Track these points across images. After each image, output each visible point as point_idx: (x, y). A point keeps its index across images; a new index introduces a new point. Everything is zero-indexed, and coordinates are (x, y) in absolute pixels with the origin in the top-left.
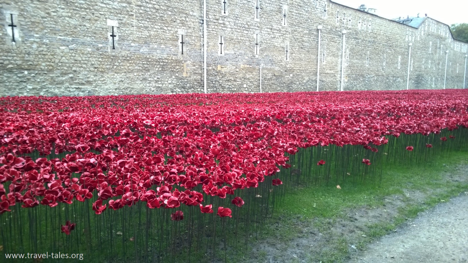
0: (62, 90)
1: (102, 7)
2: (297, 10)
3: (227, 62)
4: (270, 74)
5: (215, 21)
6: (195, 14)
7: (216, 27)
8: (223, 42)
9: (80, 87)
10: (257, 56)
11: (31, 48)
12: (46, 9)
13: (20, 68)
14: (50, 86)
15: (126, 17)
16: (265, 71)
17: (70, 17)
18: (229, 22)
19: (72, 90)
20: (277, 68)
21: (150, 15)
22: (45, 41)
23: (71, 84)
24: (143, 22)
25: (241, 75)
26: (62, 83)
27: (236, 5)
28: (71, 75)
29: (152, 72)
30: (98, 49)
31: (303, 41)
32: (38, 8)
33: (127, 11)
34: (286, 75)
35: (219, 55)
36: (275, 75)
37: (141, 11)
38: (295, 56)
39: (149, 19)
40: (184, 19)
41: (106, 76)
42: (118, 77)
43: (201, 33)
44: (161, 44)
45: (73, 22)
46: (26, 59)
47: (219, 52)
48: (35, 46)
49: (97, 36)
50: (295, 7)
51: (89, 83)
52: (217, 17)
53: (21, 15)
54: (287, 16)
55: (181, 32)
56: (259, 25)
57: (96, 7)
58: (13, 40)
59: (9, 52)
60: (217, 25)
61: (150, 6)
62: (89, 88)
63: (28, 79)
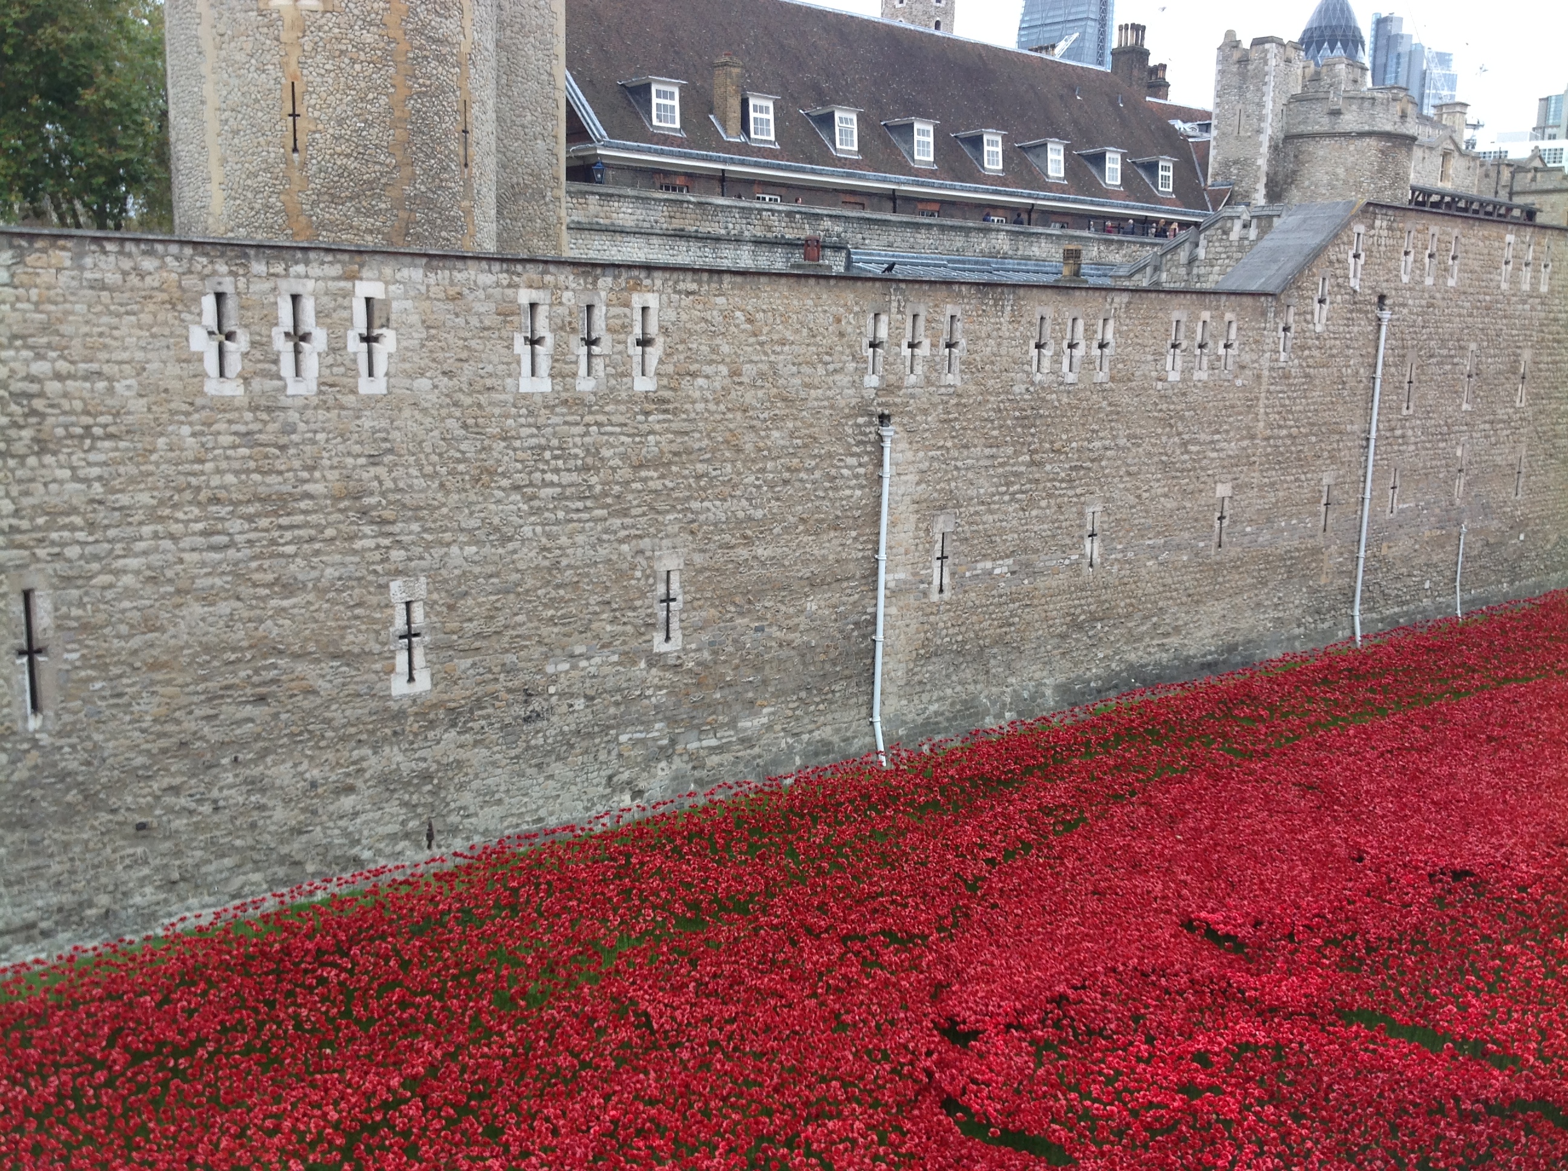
0: (1140, 653)
1: (1213, 459)
2: (1550, 355)
3: (1401, 531)
4: (1479, 544)
5: (1388, 434)
6: (1356, 427)
7: (1389, 448)
8: (1398, 484)
9: (1165, 641)
10: (1458, 501)
11: (1110, 573)
12: (1138, 488)
13: (1093, 618)
14: (1125, 648)
15: (1245, 468)
16: (1471, 537)
17: (1166, 496)
18: (1413, 428)
19: (1152, 650)
20: (1495, 524)
21: (1282, 454)
22: (1130, 555)
23: (1152, 638)
24: (1269, 473)
25: (1422, 560)
26: (1140, 639)
27: (1432, 380)
28: (1155, 619)
29: (1271, 585)
30: (1197, 555)
31: (1555, 436)
32: (1128, 490)
33: (1248, 456)
34: (1511, 537)
35: (1389, 516)
36: (1488, 544)
37: (1269, 450)
38: (1535, 483)
39: (1279, 462)
40: (1335, 445)
41: (1202, 609)
42: (1219, 608)
43: (1361, 472)
44: (1291, 517)
45: (1170, 504)
46: (1103, 598)
47: (1388, 511)
48: (1116, 567)
49: (1199, 525)
50: (1548, 347)
51: (1177, 629)
52: (1393, 423)
53: (1106, 511)
54: (1528, 376)
55: (1327, 479)
56: (1468, 418)
57: (1204, 462)
58: (1091, 565)
59: (1082, 590)
60: (1390, 444)
61: (1284, 432)
62: (1174, 641)
63: (1100, 639)
